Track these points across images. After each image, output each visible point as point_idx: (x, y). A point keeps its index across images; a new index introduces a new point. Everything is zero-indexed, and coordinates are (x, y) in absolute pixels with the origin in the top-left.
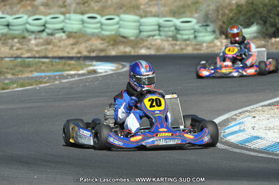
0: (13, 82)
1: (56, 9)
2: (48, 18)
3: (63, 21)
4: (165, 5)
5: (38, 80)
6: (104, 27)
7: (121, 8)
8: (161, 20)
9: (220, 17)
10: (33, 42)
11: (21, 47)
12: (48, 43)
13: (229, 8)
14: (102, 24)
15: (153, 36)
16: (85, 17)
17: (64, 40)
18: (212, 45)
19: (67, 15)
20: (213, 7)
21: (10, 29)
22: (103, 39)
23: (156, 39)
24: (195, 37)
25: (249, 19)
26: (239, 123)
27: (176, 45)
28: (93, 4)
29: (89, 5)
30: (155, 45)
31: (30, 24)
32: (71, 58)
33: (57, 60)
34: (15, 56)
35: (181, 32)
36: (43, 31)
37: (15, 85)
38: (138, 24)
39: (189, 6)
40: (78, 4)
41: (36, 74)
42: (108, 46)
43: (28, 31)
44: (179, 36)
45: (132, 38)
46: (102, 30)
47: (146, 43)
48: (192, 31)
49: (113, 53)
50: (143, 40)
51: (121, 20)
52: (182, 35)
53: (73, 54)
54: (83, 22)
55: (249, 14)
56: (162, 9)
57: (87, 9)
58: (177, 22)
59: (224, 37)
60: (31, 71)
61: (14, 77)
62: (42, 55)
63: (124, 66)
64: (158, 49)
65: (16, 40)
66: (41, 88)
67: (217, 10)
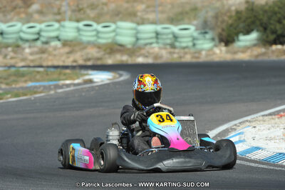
0: (6, 92)
1: (51, 17)
2: (43, 26)
3: (58, 29)
4: (162, 12)
5: (33, 90)
6: (100, 35)
7: (118, 15)
8: (159, 28)
9: (219, 23)
10: (27, 51)
11: (15, 55)
12: (43, 51)
13: (228, 14)
14: (98, 32)
15: (151, 44)
16: (81, 25)
17: (60, 48)
18: (211, 53)
19: (63, 23)
20: (211, 14)
21: (3, 38)
22: (99, 47)
23: (154, 48)
24: (194, 45)
25: (249, 26)
26: (240, 134)
27: (174, 53)
28: (88, 11)
29: (84, 13)
30: (153, 53)
31: (24, 32)
32: (66, 67)
33: (52, 70)
34: (9, 65)
35: (179, 40)
36: (37, 39)
37: (9, 96)
38: (134, 32)
39: (187, 13)
40: (73, 11)
41: (30, 84)
42: (104, 55)
43: (22, 39)
44: (177, 44)
45: (129, 46)
46: (99, 37)
47: (143, 52)
48: (190, 39)
49: (110, 62)
50: (140, 48)
51: (117, 27)
52: (180, 42)
53: (69, 62)
54: (78, 30)
55: (249, 20)
56: (160, 16)
57: (82, 16)
58: (175, 29)
59: (223, 44)
60: (26, 81)
61: (7, 87)
62: (37, 64)
63: (121, 75)
64: (156, 57)
65: (10, 49)
66: (35, 98)
67: (216, 17)
